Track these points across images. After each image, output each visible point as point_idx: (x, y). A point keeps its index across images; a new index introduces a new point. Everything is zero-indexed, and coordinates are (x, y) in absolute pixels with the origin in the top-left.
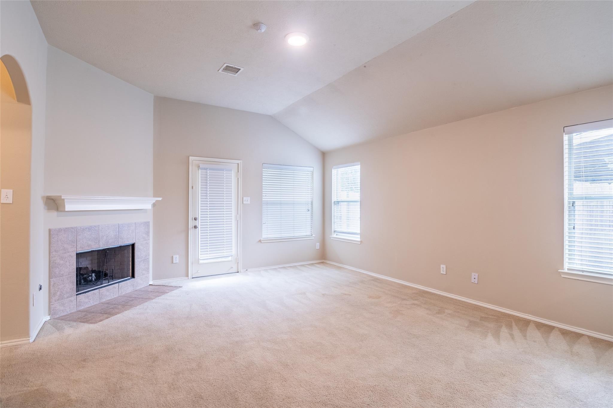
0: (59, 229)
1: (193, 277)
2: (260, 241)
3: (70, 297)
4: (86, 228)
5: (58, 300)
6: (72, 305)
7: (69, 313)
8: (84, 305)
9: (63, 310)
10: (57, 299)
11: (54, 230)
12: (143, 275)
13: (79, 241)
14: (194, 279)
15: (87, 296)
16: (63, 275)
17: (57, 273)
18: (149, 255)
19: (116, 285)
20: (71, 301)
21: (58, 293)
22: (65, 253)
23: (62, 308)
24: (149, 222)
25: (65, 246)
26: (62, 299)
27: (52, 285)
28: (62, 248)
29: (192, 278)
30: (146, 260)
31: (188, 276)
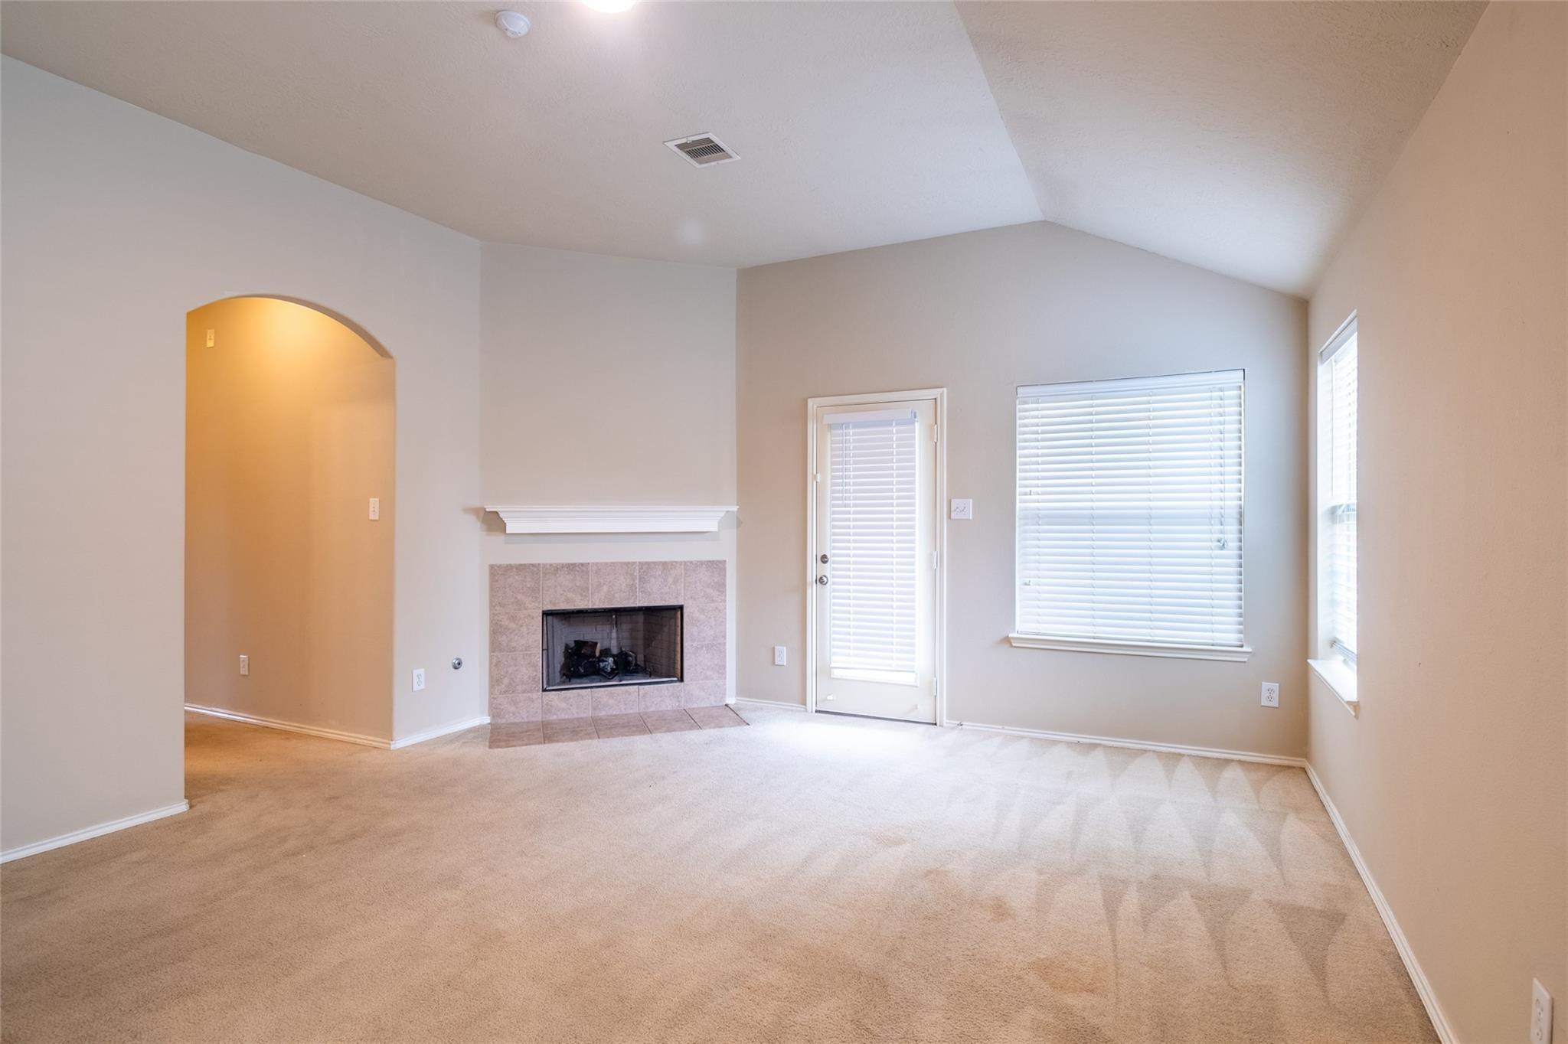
0: (507, 565)
1: (818, 709)
2: (1007, 640)
3: (529, 692)
4: (563, 567)
5: (505, 692)
6: (533, 708)
7: (526, 720)
8: (559, 713)
9: (514, 713)
10: (503, 690)
11: (498, 567)
12: (707, 678)
13: (547, 591)
14: (819, 714)
15: (565, 698)
16: (514, 650)
17: (504, 644)
18: (724, 637)
19: (631, 687)
20: (532, 700)
21: (506, 681)
22: (520, 610)
23: (513, 709)
24: (725, 561)
25: (519, 597)
26: (513, 692)
27: (494, 664)
28: (513, 600)
29: (816, 711)
30: (717, 646)
31: (805, 705)
